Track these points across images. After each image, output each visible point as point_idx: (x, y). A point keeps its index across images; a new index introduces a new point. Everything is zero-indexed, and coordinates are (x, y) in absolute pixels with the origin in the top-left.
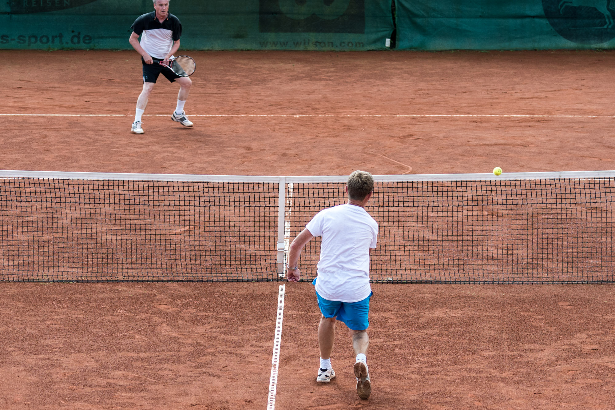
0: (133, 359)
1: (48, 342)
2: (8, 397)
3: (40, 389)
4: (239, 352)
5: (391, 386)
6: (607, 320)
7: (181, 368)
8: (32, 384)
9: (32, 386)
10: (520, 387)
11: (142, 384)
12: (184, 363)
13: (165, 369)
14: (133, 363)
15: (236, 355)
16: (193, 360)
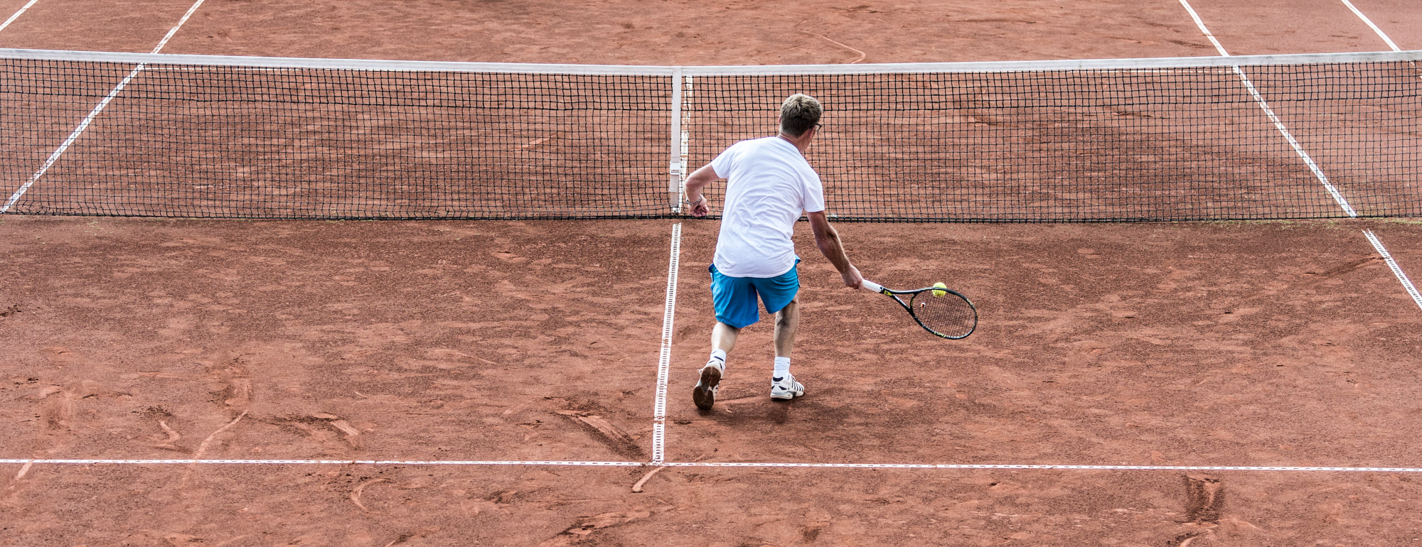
0: (461, 332)
1: (338, 306)
2: (279, 386)
3: (326, 375)
4: (614, 321)
7: (531, 345)
8: (314, 367)
9: (314, 371)
11: (473, 368)
12: (535, 338)
13: (507, 346)
14: (460, 337)
15: (610, 325)
16: (549, 332)
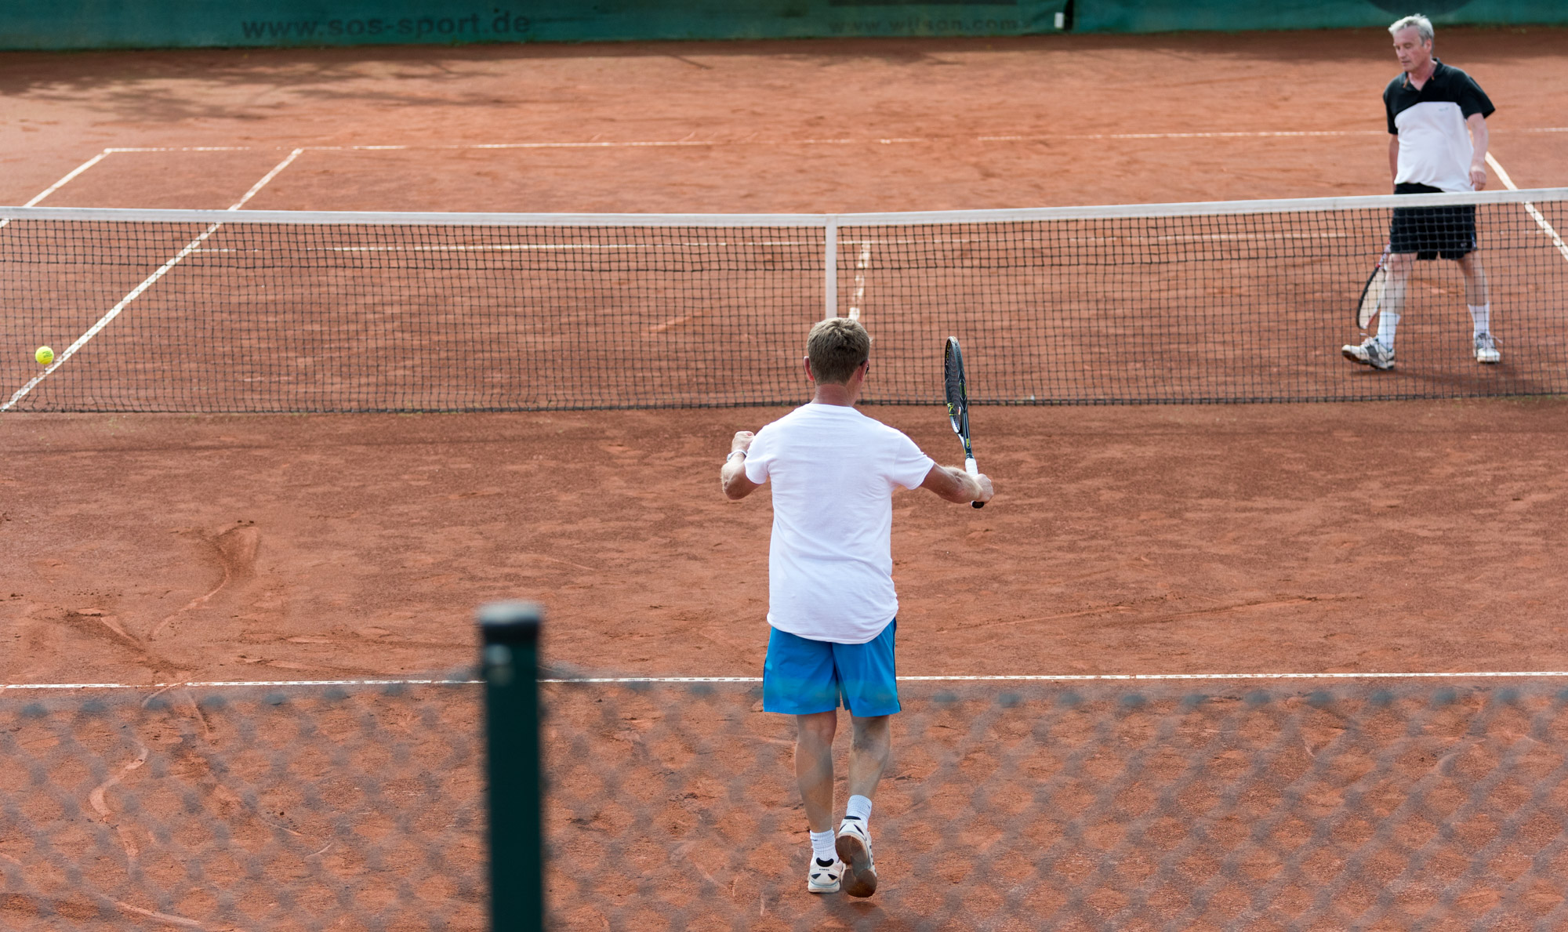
0: (553, 535)
1: (403, 508)
3: (381, 586)
4: (746, 520)
5: (1015, 572)
6: (1420, 458)
7: (640, 550)
8: (367, 577)
9: (367, 582)
10: (1252, 570)
11: (565, 575)
12: (645, 540)
13: (609, 550)
14: (552, 541)
15: (740, 524)
16: (663, 533)
